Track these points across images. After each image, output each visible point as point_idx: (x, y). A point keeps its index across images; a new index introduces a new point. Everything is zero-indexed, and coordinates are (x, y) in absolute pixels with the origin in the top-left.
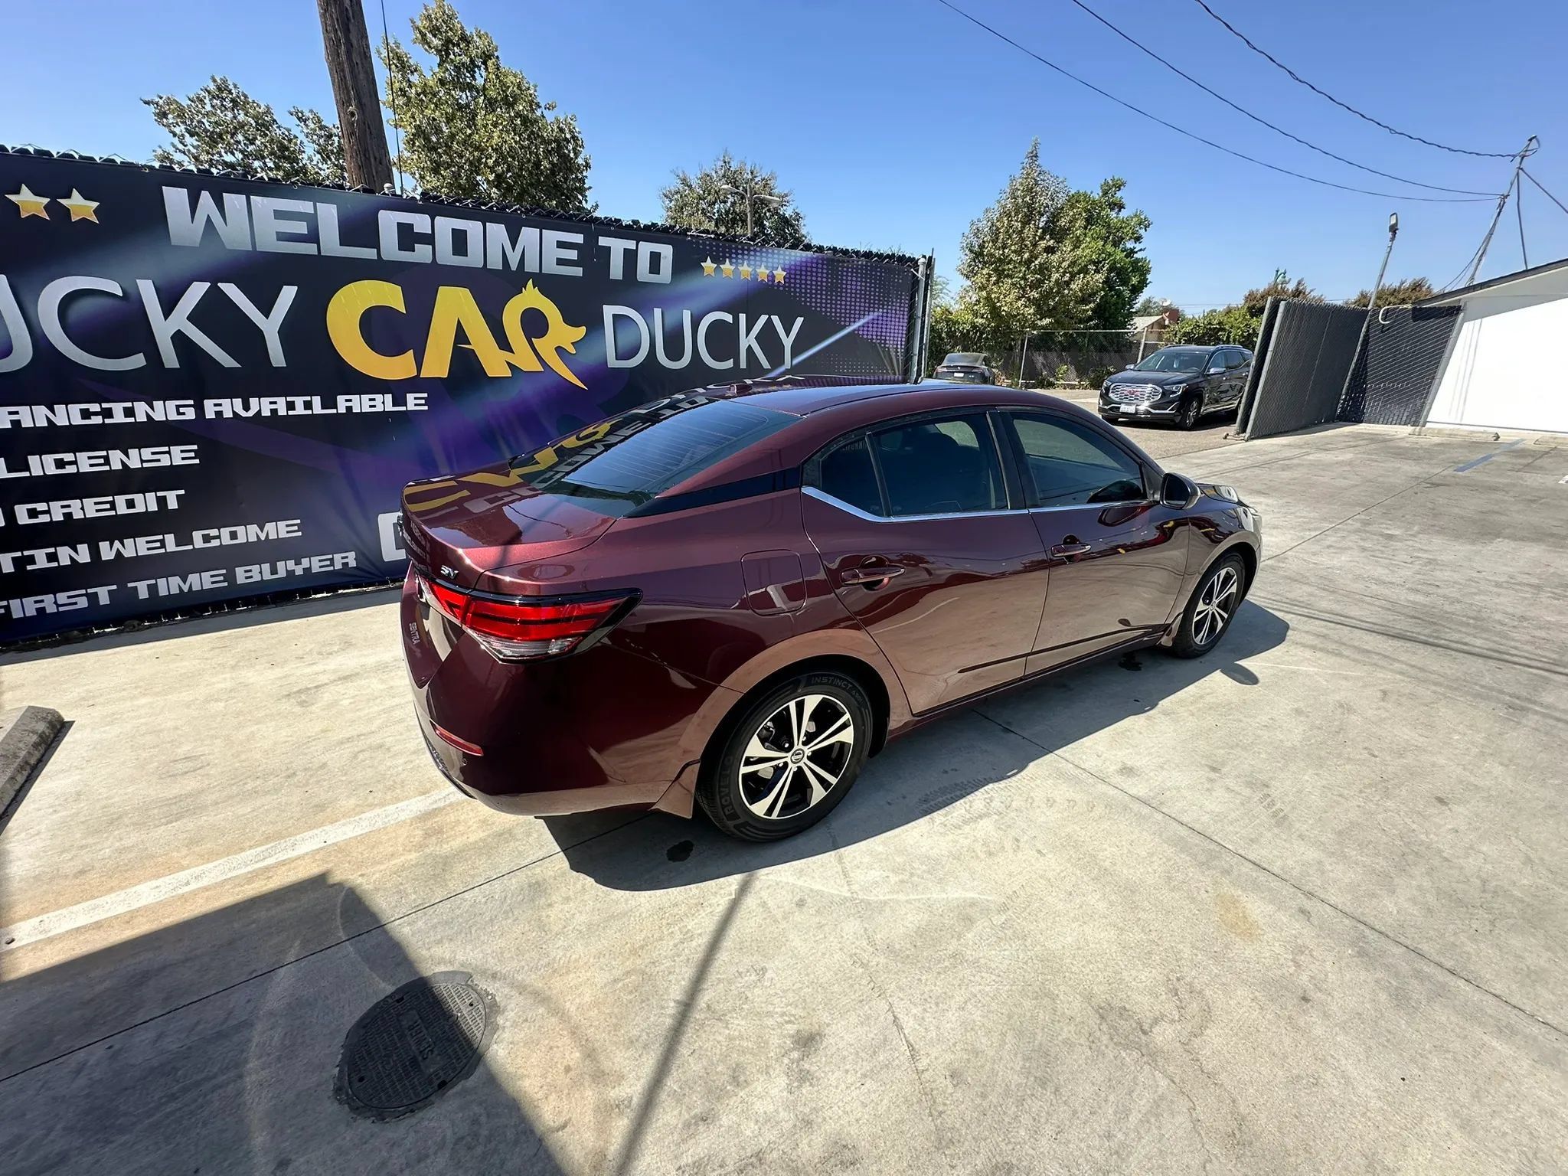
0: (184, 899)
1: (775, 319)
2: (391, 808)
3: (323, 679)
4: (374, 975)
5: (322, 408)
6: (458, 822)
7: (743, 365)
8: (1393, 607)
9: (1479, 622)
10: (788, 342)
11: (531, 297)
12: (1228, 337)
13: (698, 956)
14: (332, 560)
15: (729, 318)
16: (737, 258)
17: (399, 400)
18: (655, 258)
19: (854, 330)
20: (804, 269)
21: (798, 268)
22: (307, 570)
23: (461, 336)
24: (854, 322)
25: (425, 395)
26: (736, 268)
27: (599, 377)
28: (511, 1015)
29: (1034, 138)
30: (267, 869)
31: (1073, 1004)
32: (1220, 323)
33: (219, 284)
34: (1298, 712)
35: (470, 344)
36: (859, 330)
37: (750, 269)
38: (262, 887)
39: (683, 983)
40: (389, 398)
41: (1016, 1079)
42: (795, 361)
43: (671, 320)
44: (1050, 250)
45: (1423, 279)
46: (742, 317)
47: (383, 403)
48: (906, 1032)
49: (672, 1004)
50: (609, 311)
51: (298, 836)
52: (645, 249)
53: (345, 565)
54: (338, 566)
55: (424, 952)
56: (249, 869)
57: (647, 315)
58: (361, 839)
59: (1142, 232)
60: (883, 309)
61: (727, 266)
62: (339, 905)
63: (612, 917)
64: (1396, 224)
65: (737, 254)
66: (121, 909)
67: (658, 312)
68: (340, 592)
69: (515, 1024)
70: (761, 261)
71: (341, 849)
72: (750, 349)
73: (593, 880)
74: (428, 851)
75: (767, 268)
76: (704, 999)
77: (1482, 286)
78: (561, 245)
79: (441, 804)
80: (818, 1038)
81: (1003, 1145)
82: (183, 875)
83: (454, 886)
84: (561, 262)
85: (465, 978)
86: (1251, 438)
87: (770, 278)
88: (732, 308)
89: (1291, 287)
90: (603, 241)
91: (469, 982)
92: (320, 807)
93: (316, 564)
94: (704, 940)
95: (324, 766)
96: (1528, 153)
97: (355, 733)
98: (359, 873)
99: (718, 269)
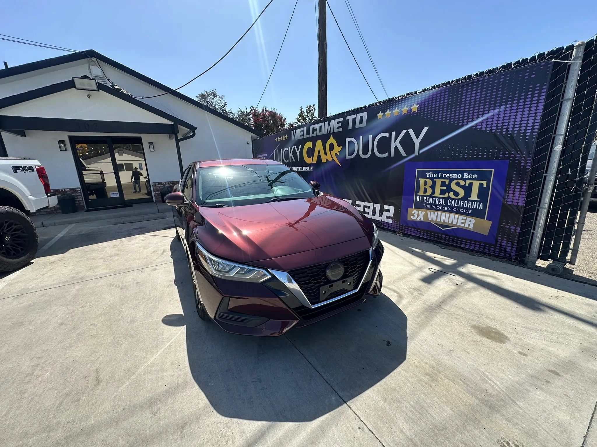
1: (411, 131)
7: (392, 155)
10: (417, 142)
11: (332, 140)
15: (387, 135)
16: (393, 107)
18: (361, 118)
19: (472, 126)
20: (431, 99)
21: (427, 100)
23: (319, 153)
24: (472, 121)
25: (312, 167)
26: (392, 112)
27: (344, 161)
33: (295, 146)
37: (398, 110)
40: (309, 167)
42: (421, 151)
43: (365, 140)
46: (393, 133)
47: (308, 169)
50: (348, 140)
52: (359, 116)
57: (357, 139)
60: (506, 105)
61: (388, 112)
65: (393, 105)
67: (361, 137)
70: (405, 104)
72: (396, 148)
75: (407, 107)
78: (338, 123)
84: (338, 128)
87: (408, 111)
88: (389, 131)
90: (348, 118)
99: (384, 115)
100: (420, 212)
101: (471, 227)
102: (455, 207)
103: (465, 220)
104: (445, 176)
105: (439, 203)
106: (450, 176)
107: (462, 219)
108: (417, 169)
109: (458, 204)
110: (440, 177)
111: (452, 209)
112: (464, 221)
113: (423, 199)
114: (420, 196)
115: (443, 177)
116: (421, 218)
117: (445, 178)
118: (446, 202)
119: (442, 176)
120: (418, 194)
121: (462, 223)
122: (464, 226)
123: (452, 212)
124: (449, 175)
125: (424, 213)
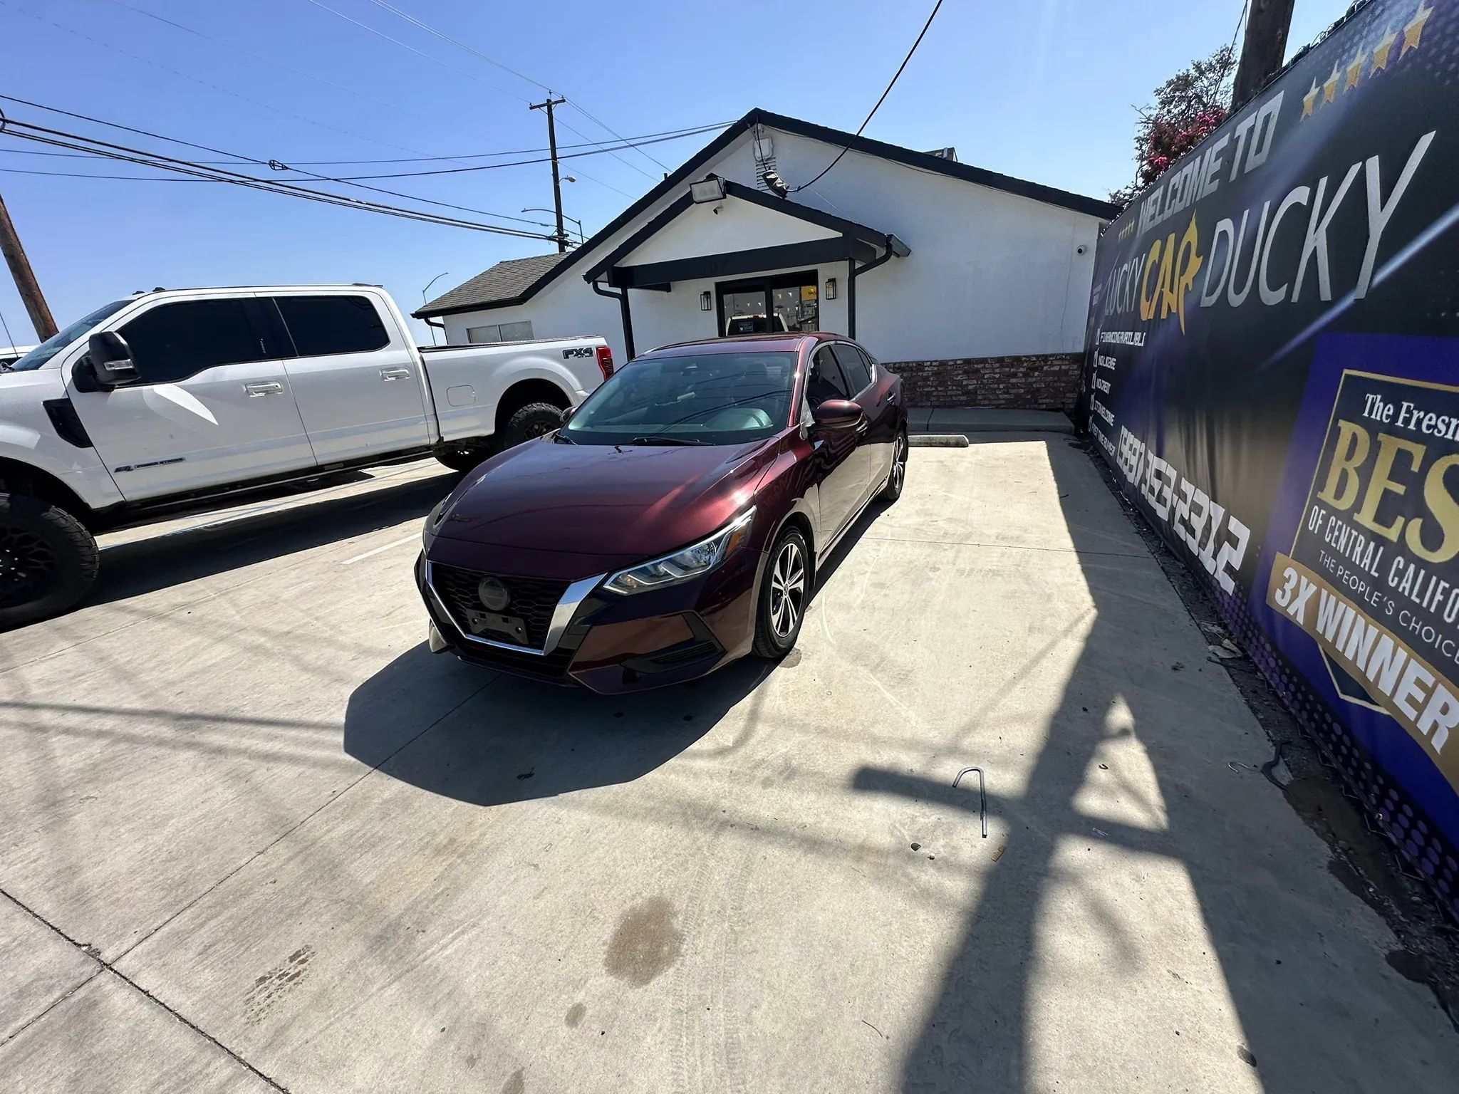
1: (1373, 168)
7: (1295, 298)
10: (1379, 219)
11: (1192, 231)
23: (1163, 282)
37: (1364, 58)
42: (1380, 276)
46: (1323, 182)
50: (1219, 228)
57: (1238, 223)
61: (1334, 77)
72: (1313, 257)
75: (1392, 30)
87: (1395, 51)
99: (1321, 94)
100: (1304, 580)
101: (1438, 743)
102: (1409, 603)
103: (1429, 692)
104: (1419, 422)
105: (1361, 561)
106: (1436, 426)
107: (1419, 683)
108: (1346, 372)
109: (1421, 595)
110: (1400, 423)
111: (1397, 612)
112: (1420, 696)
113: (1326, 519)
114: (1323, 505)
115: (1412, 427)
116: (1297, 611)
117: (1417, 437)
118: (1384, 567)
119: (1407, 421)
120: (1320, 495)
121: (1411, 700)
122: (1418, 718)
123: (1392, 625)
124: (1433, 423)
125: (1313, 588)
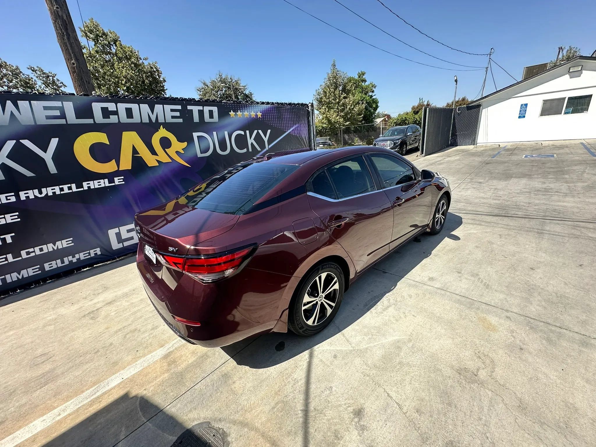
0: (60, 422)
1: (260, 131)
2: (149, 356)
3: (98, 306)
4: (165, 434)
5: (77, 189)
6: (181, 356)
7: (250, 150)
8: (490, 206)
9: (518, 207)
10: (266, 139)
11: (162, 132)
12: (409, 122)
13: (303, 388)
14: (89, 253)
15: (242, 133)
16: (242, 110)
17: (111, 181)
18: (211, 112)
19: (290, 132)
20: (268, 111)
21: (266, 111)
22: (79, 259)
23: (135, 151)
24: (289, 129)
25: (123, 177)
26: (243, 113)
27: (195, 161)
28: (233, 435)
29: (333, 59)
30: (98, 397)
31: (447, 372)
32: (405, 118)
33: (20, 141)
34: (477, 247)
35: (139, 154)
36: (291, 132)
37: (248, 113)
38: (98, 407)
39: (301, 402)
40: (106, 180)
41: (440, 406)
42: (270, 147)
43: (220, 136)
44: (345, 98)
45: (465, 97)
46: (248, 132)
47: (104, 183)
48: (394, 398)
49: (300, 412)
50: (195, 135)
51: (109, 379)
52: (207, 109)
53: (96, 254)
54: (93, 255)
55: (185, 418)
56: (89, 400)
57: (211, 135)
58: (139, 374)
59: (374, 89)
60: (299, 123)
61: (239, 113)
62: (138, 406)
63: (262, 381)
64: (457, 79)
65: (242, 108)
66: (28, 436)
67: (215, 133)
68: (95, 266)
69: (236, 439)
70: (252, 110)
71: (132, 380)
72: (252, 144)
73: (248, 367)
74: (172, 371)
75: (254, 112)
76: (312, 407)
77: (486, 97)
78: (172, 110)
79: (171, 349)
80: (362, 410)
81: (445, 434)
82: (56, 411)
83: (189, 384)
84: (173, 117)
85: (207, 424)
86: (426, 155)
87: (256, 116)
88: (243, 129)
89: (425, 103)
90: (189, 107)
91: (210, 426)
92: (115, 363)
93: (82, 256)
94: (303, 382)
95: (111, 344)
96: (491, 53)
97: (122, 326)
98: (144, 389)
99: (236, 115)
